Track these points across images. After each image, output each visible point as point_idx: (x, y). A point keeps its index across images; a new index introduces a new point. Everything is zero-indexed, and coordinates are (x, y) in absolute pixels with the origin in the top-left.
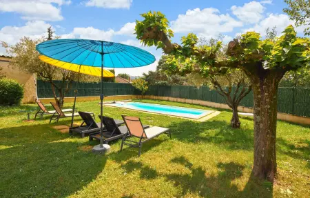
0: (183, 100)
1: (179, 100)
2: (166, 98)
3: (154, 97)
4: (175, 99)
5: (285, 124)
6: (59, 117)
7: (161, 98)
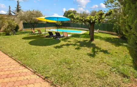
0: (74, 28)
1: (73, 28)
2: (68, 27)
3: (64, 27)
4: (72, 28)
5: (105, 34)
6: (40, 34)
7: (66, 27)
